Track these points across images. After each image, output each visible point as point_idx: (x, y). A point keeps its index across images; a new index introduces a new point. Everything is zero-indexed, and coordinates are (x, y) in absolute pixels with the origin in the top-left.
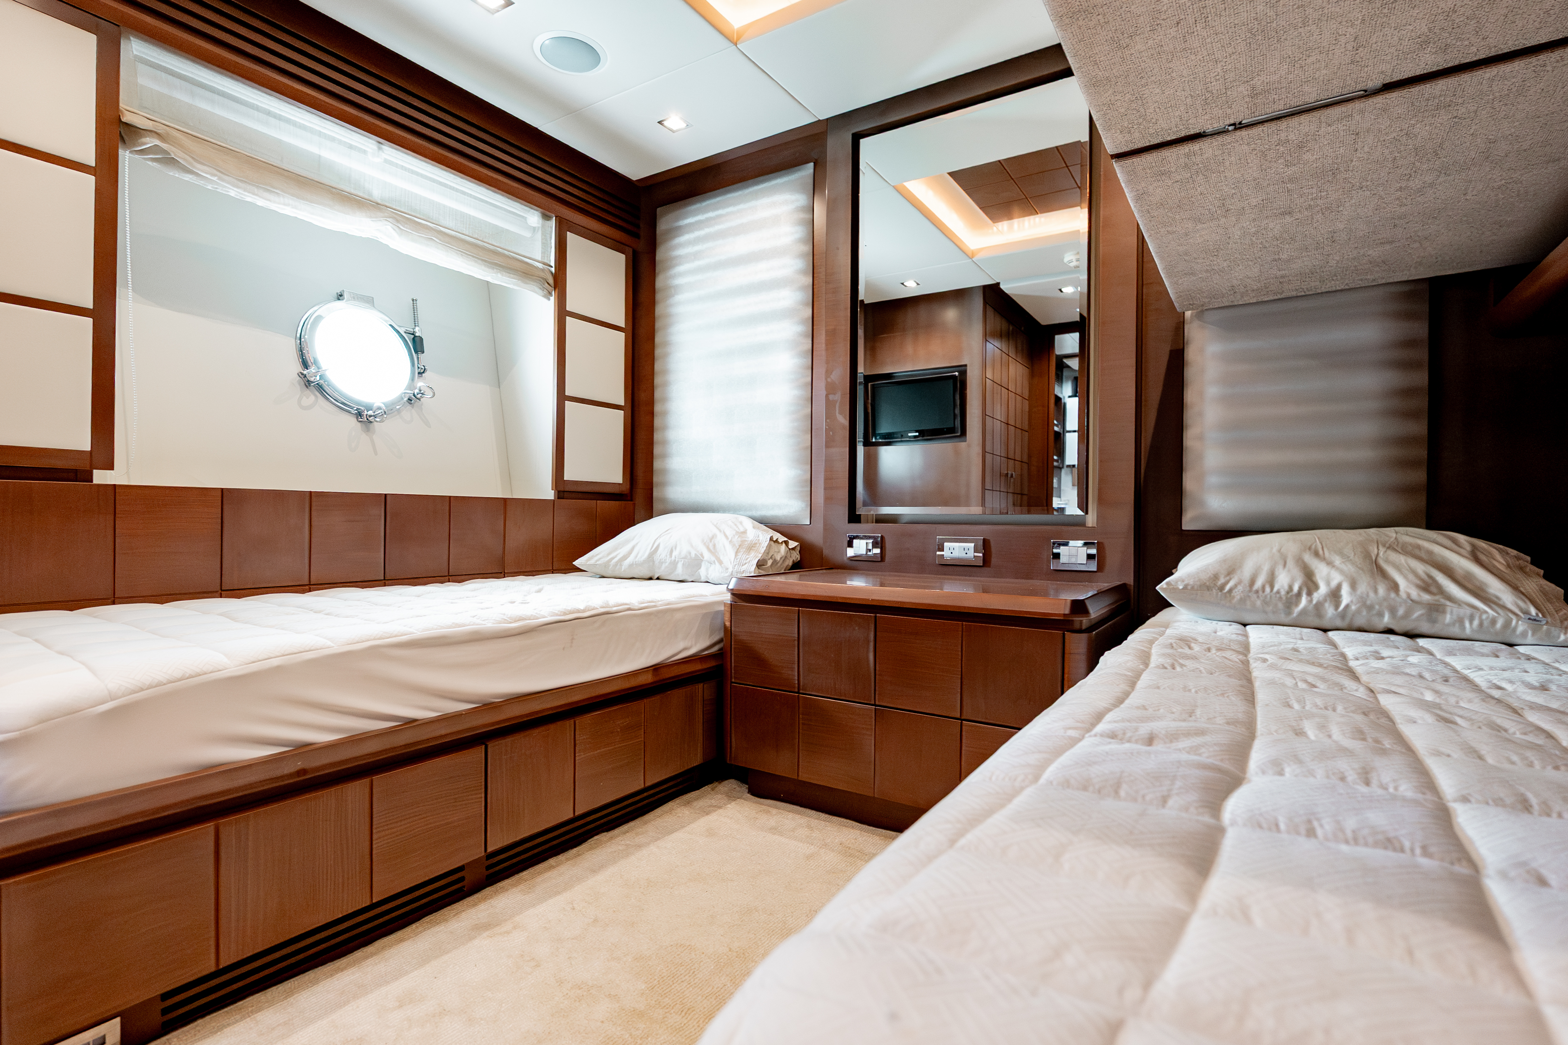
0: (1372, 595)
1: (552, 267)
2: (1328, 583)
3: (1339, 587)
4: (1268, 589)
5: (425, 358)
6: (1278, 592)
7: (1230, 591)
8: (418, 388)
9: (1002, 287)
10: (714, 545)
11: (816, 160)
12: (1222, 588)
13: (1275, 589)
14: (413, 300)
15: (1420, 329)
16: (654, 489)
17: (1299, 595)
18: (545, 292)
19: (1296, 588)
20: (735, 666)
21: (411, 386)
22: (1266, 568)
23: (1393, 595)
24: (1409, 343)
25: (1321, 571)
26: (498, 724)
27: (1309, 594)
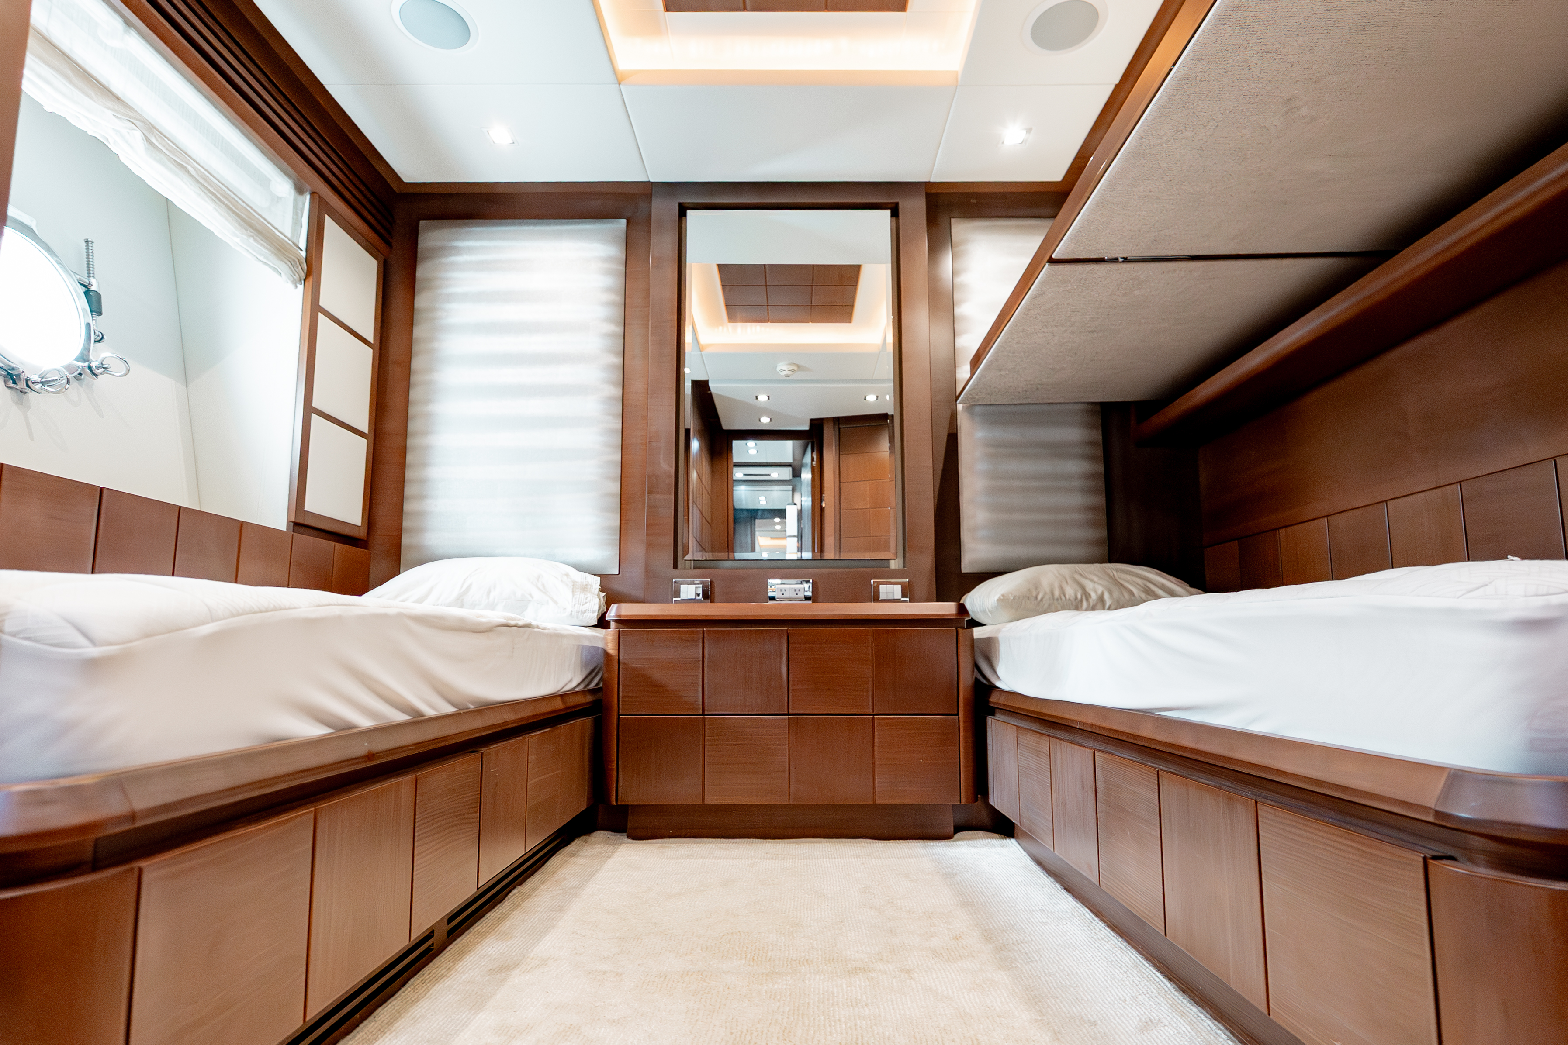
0: (1122, 598)
1: (302, 250)
2: (1095, 591)
3: (1102, 594)
4: (1063, 598)
5: (101, 324)
6: (1070, 600)
7: (1042, 600)
8: (100, 359)
9: (710, 385)
10: (543, 585)
11: (629, 218)
12: (1036, 598)
13: (1067, 597)
14: (87, 242)
15: (1097, 435)
16: (403, 535)
17: (1081, 601)
18: (297, 277)
19: (1079, 597)
20: (623, 697)
21: (84, 357)
22: (1056, 585)
23: (1133, 598)
24: (1091, 443)
25: (1089, 586)
26: (489, 730)
27: (1087, 600)
